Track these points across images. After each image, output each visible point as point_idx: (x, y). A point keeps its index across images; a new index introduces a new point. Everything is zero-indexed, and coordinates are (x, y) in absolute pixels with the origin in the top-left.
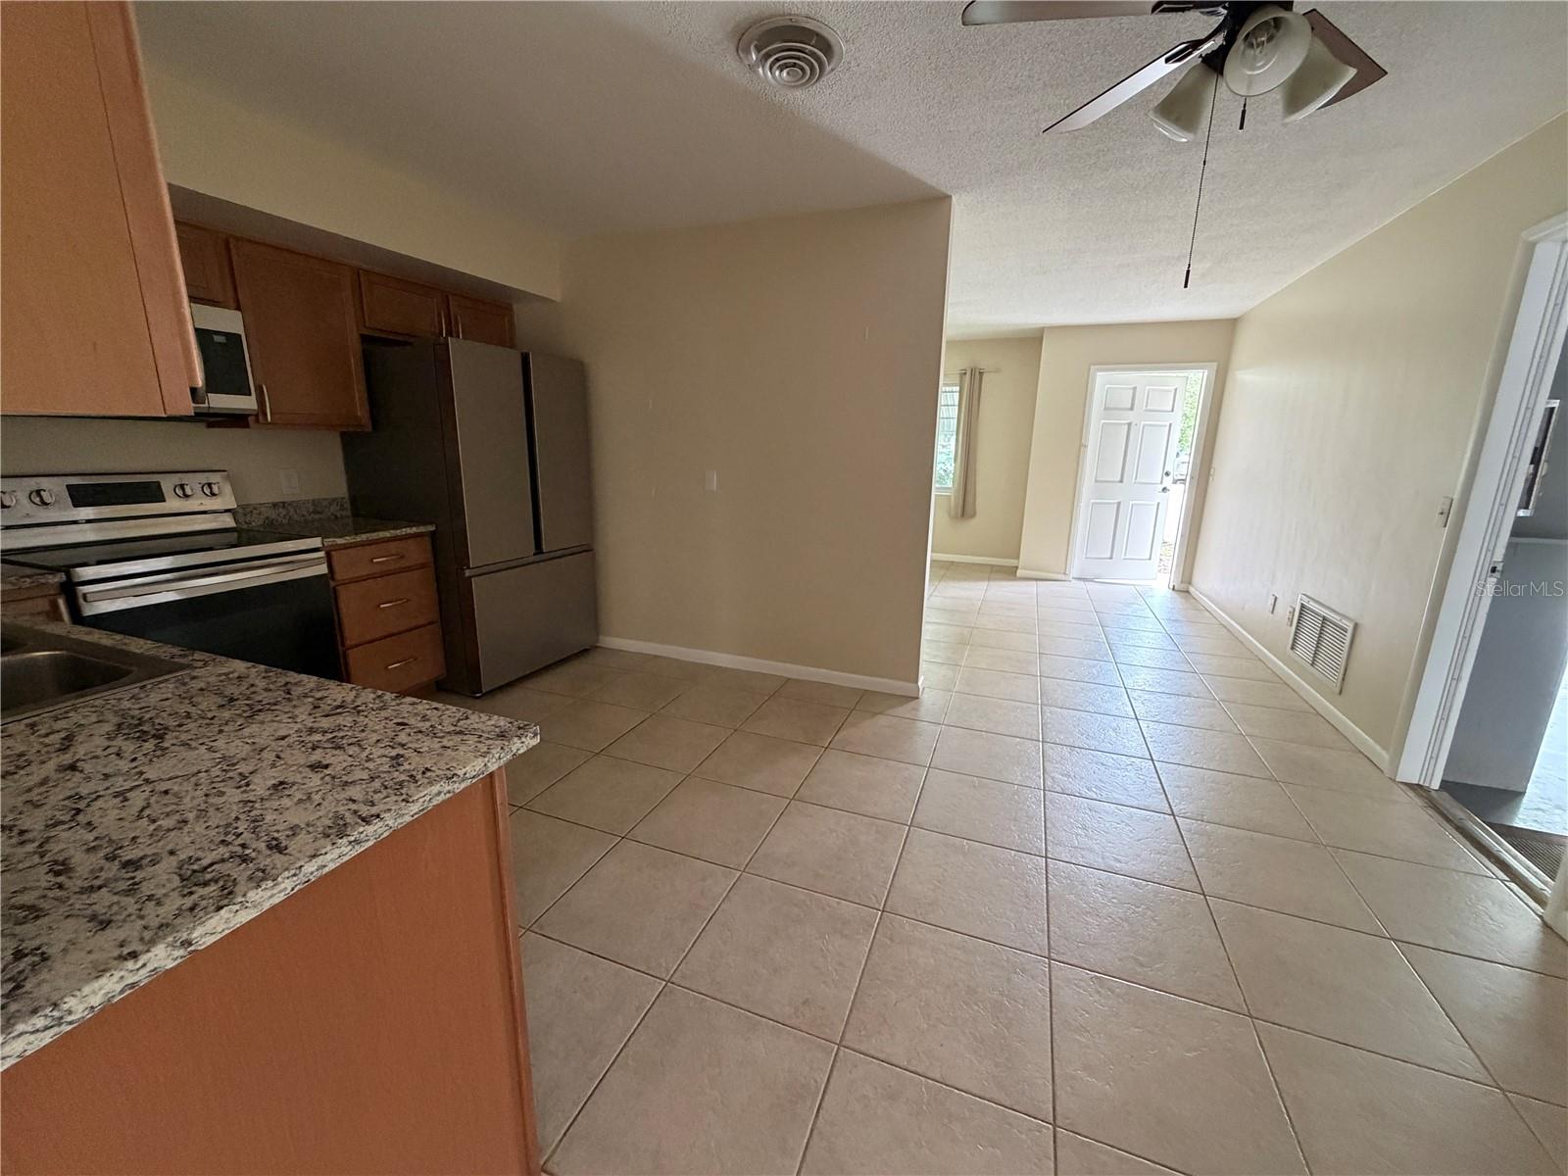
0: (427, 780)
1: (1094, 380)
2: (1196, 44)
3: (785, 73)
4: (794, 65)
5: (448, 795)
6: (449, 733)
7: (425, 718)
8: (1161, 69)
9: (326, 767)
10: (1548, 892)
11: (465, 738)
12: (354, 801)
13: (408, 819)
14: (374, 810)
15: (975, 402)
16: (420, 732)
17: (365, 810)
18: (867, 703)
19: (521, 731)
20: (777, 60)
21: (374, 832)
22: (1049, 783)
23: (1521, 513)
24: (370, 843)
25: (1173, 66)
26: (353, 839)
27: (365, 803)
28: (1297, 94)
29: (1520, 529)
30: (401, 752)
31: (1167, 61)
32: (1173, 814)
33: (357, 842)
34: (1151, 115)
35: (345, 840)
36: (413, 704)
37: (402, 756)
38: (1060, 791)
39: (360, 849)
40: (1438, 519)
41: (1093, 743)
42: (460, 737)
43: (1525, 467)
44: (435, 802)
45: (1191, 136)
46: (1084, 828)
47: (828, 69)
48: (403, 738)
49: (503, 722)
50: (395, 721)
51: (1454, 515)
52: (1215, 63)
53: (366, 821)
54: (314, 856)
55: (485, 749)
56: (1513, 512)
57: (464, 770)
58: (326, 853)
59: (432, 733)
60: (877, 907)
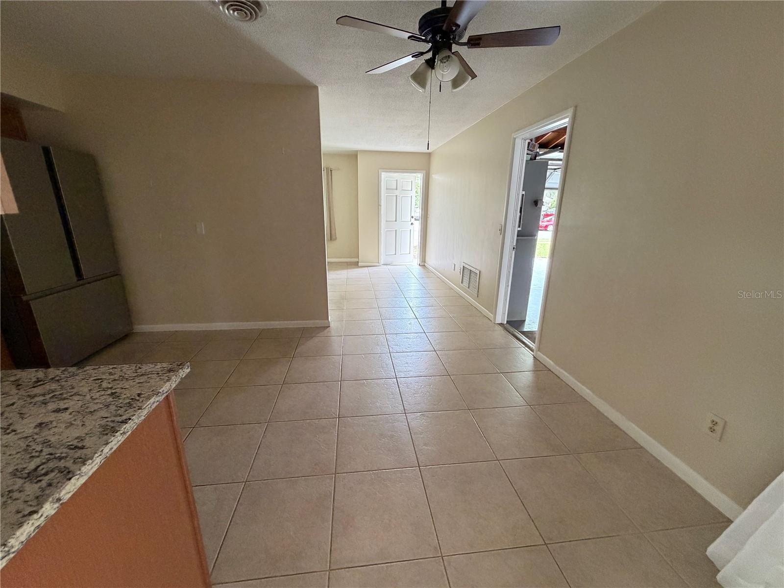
0: (144, 399)
1: (381, 177)
2: (422, 54)
3: (236, 13)
4: (241, 10)
5: (158, 403)
6: (135, 376)
7: (111, 374)
8: (409, 59)
9: (66, 409)
10: (534, 348)
11: (149, 376)
12: (107, 418)
13: (143, 418)
14: (124, 418)
15: (330, 183)
16: (115, 380)
17: (119, 419)
18: (308, 333)
19: (180, 367)
20: (232, 5)
21: (129, 427)
22: (391, 350)
23: (519, 229)
24: (129, 433)
25: (413, 59)
26: (121, 432)
27: (115, 416)
28: (456, 83)
29: (520, 234)
30: (114, 391)
31: (412, 57)
32: (435, 351)
33: (124, 433)
34: (410, 78)
35: (118, 433)
36: (94, 369)
37: (116, 393)
38: (395, 352)
39: (125, 437)
40: (499, 232)
41: (404, 331)
42: (146, 377)
43: (519, 214)
44: (153, 407)
45: (423, 90)
46: (407, 363)
47: (260, 15)
48: (105, 385)
49: (165, 365)
50: (92, 379)
51: (503, 231)
52: (430, 64)
53: (125, 422)
54: (107, 444)
55: (167, 378)
56: (517, 229)
57: (162, 389)
58: (112, 441)
59: (122, 378)
60: (336, 417)
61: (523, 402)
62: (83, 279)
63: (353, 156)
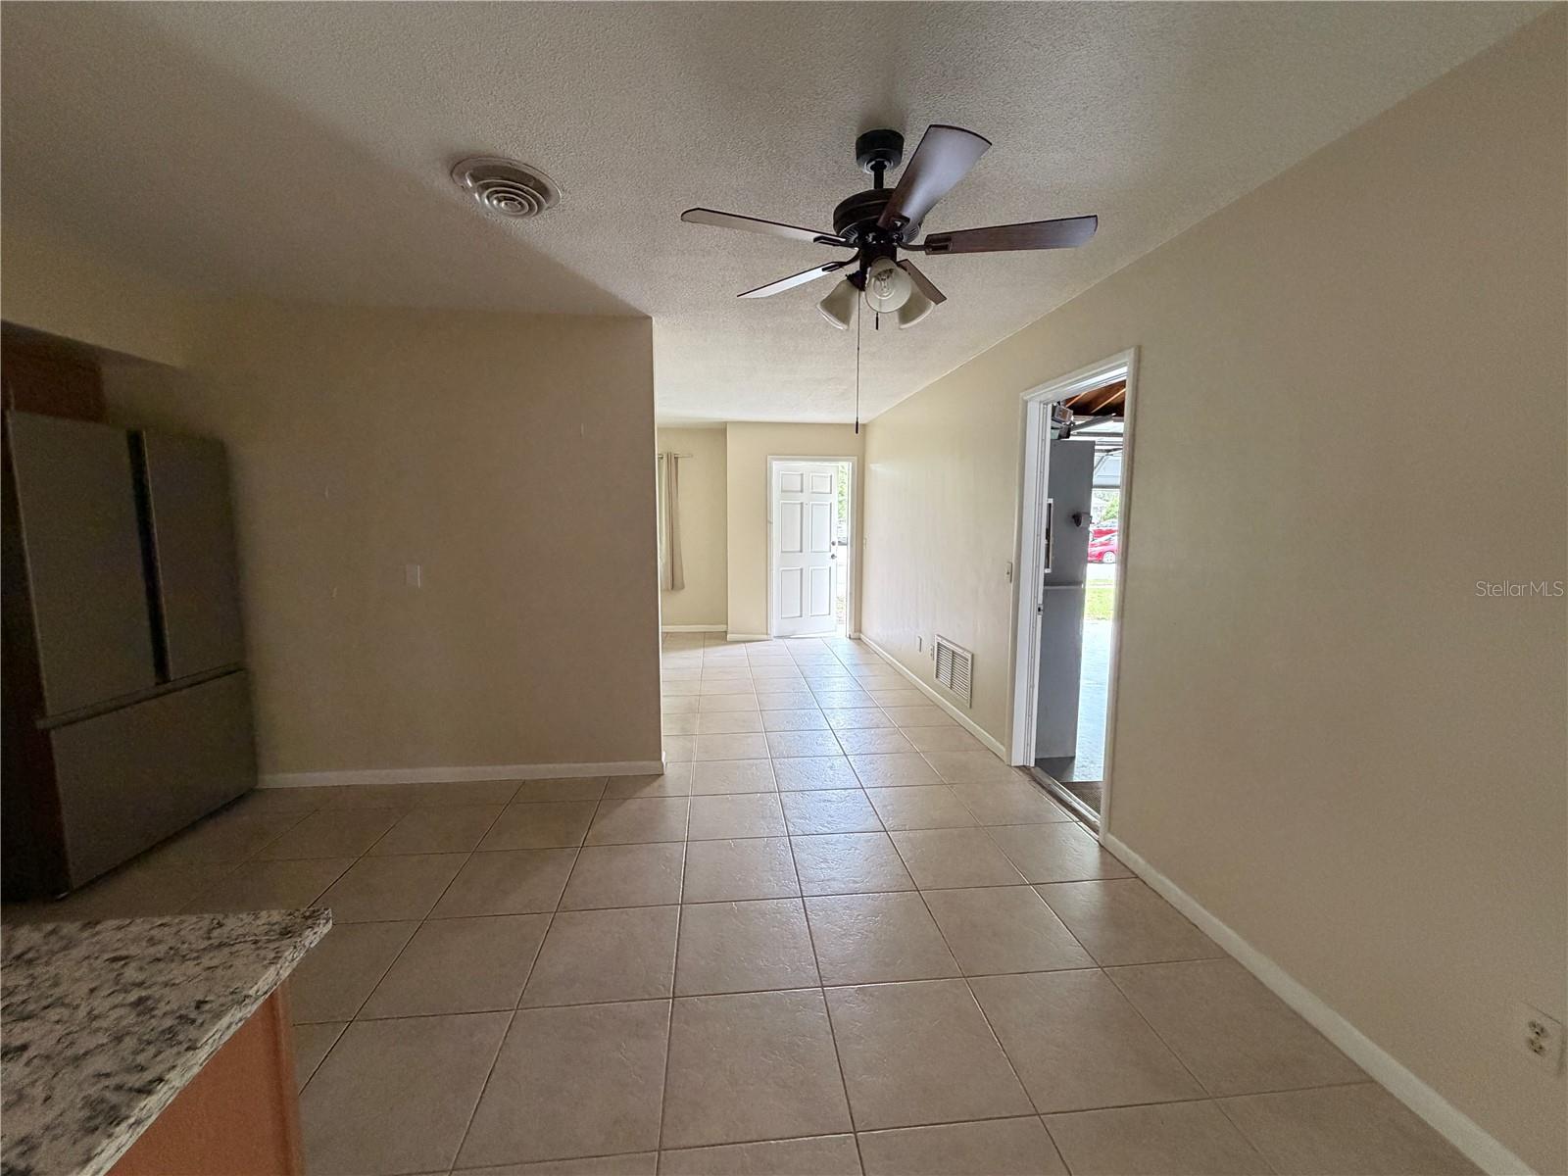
0: (209, 1016)
1: (771, 468)
2: (841, 265)
3: (503, 204)
4: (513, 200)
5: (240, 1025)
6: (204, 949)
7: (152, 942)
8: (819, 273)
9: (24, 1048)
10: (1098, 823)
11: (234, 949)
12: (107, 1075)
13: (196, 1070)
14: (148, 1076)
15: (674, 484)
16: (159, 960)
17: (136, 1080)
19: (310, 922)
20: (497, 192)
21: (152, 1106)
22: (791, 829)
23: (1048, 571)
24: (154, 1118)
25: (825, 273)
26: (132, 1120)
27: (129, 1070)
28: (907, 314)
29: (1049, 581)
30: (144, 994)
31: (823, 270)
32: (885, 831)
33: (138, 1122)
34: (819, 306)
35: (124, 1126)
36: (119, 928)
37: (147, 998)
38: (800, 833)
39: (141, 1130)
40: (1007, 577)
41: (819, 784)
42: (226, 950)
43: (1044, 542)
44: (226, 1038)
45: (846, 327)
46: (826, 861)
47: (546, 205)
48: (131, 973)
49: (276, 916)
50: (106, 957)
51: (1014, 574)
52: (857, 282)
53: (146, 1090)
54: (88, 1160)
55: (273, 955)
56: (1043, 571)
57: (255, 988)
58: (103, 1151)
59: (175, 955)
60: (667, 996)
61: (1086, 961)
62: (169, 681)
63: (718, 432)
